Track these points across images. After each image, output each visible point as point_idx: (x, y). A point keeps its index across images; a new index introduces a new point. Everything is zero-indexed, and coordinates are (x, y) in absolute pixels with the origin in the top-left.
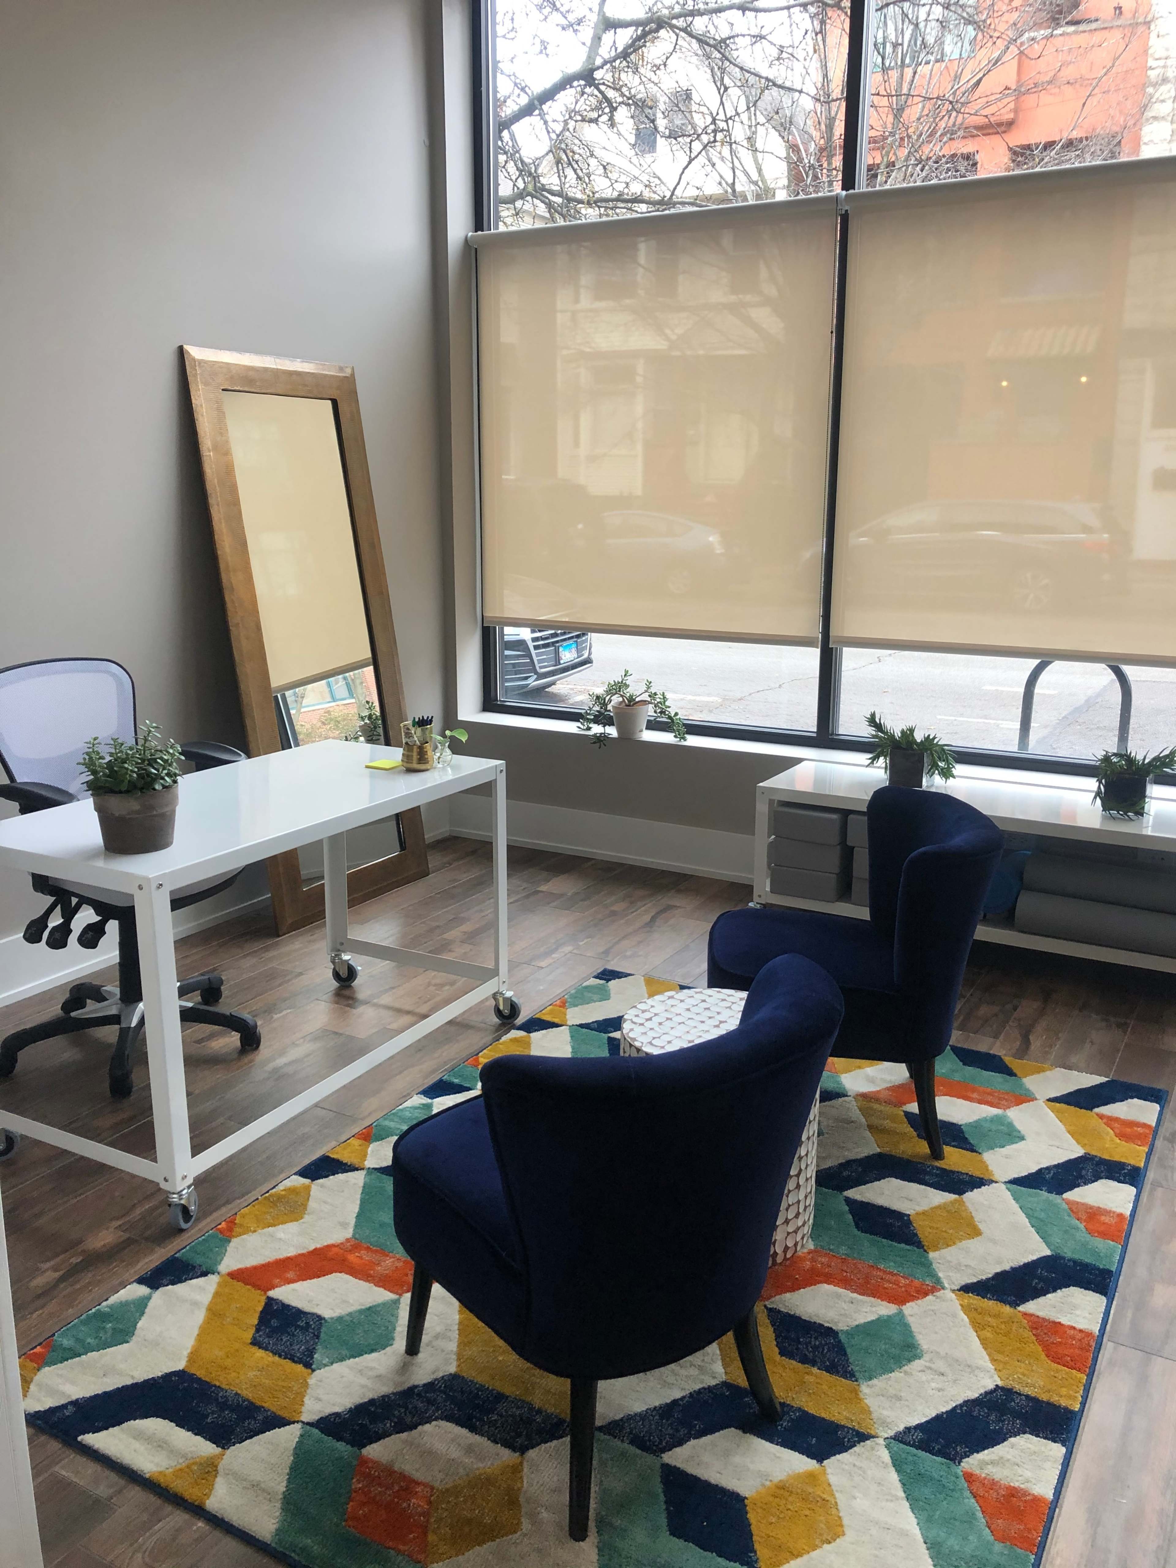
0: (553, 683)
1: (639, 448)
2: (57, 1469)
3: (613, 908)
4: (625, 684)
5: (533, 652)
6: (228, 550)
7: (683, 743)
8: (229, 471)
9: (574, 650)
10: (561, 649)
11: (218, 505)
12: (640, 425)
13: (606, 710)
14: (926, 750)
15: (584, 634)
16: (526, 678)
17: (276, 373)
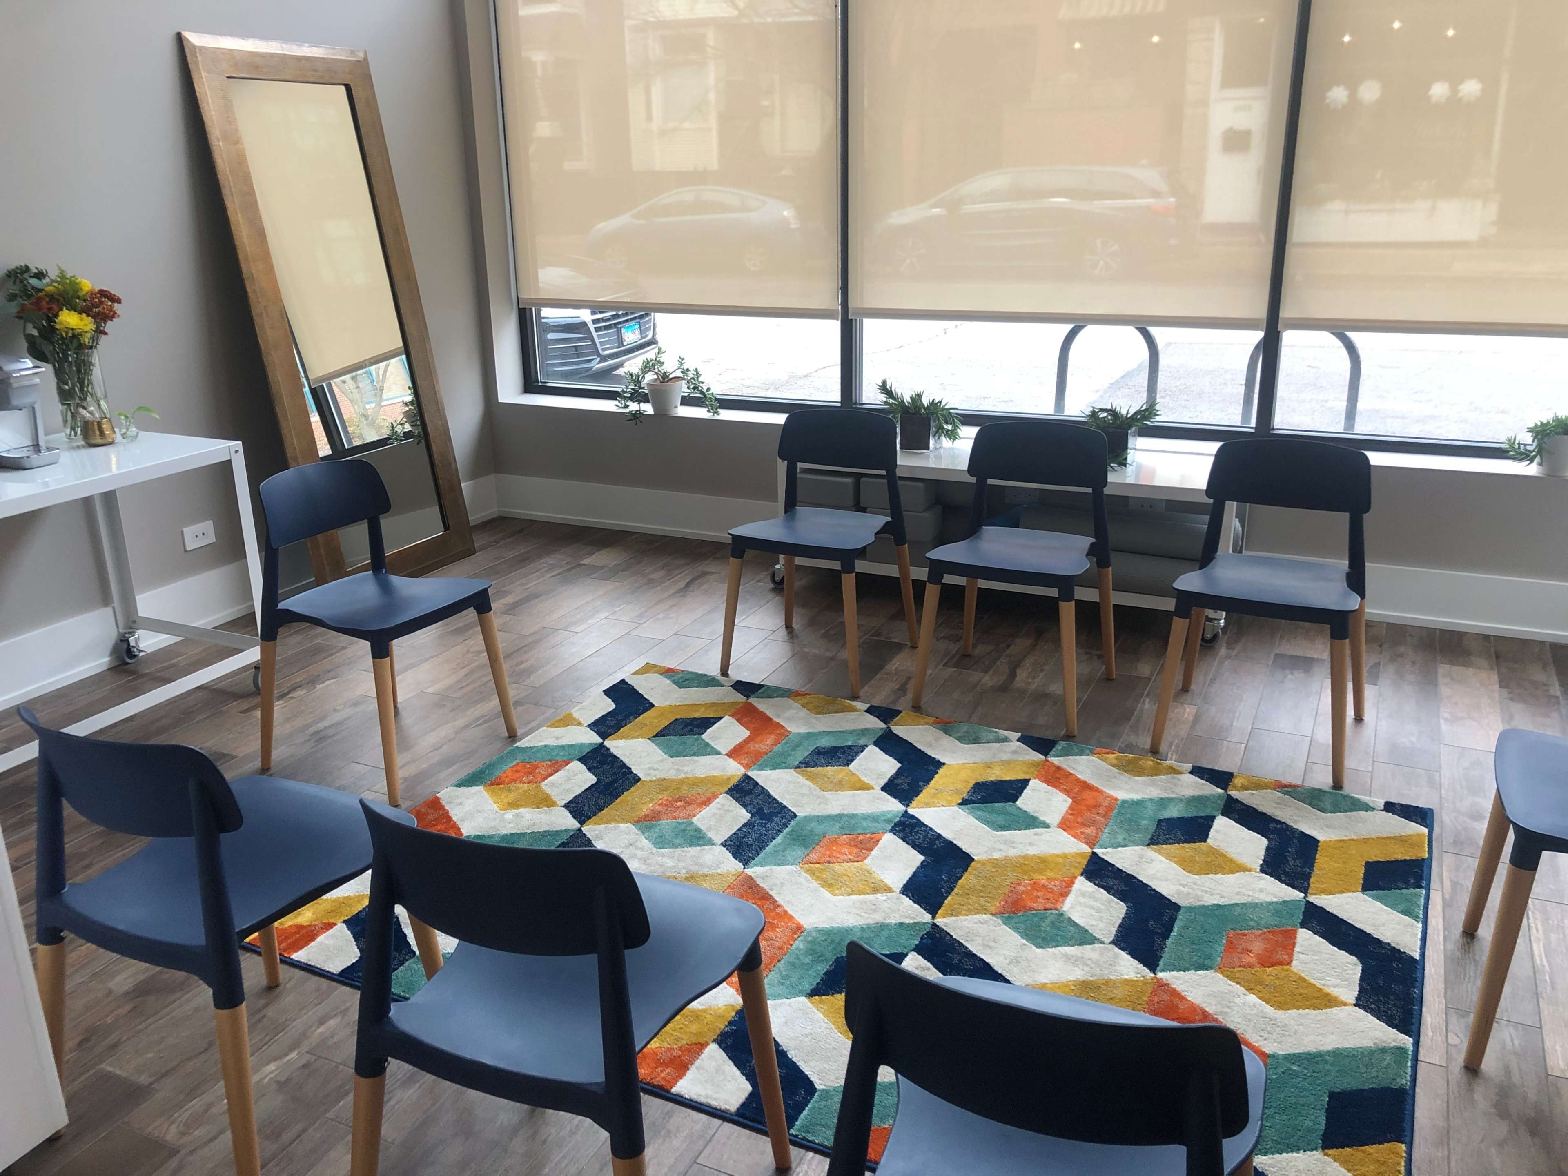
0: (620, 365)
1: (713, 122)
2: (102, 1066)
3: (650, 577)
4: (659, 362)
5: (595, 334)
6: (246, 241)
7: (717, 417)
8: (241, 161)
9: (637, 332)
10: (623, 330)
11: (232, 195)
12: (712, 96)
13: (641, 388)
14: (933, 414)
15: (647, 315)
16: (590, 361)
17: (284, 59)
